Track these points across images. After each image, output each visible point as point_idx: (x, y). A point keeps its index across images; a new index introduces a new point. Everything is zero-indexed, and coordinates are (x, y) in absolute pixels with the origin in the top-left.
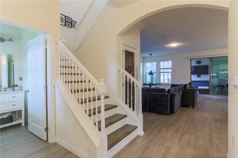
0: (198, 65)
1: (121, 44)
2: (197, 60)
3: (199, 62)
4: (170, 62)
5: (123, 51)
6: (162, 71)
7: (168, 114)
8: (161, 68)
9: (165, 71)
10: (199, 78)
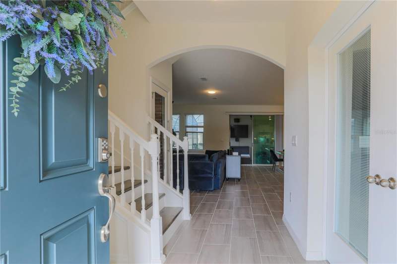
0: (236, 124)
1: (151, 82)
2: (236, 117)
3: (237, 120)
4: (202, 116)
5: (153, 93)
6: (188, 130)
7: (212, 191)
8: (188, 125)
9: (194, 130)
10: (238, 143)
